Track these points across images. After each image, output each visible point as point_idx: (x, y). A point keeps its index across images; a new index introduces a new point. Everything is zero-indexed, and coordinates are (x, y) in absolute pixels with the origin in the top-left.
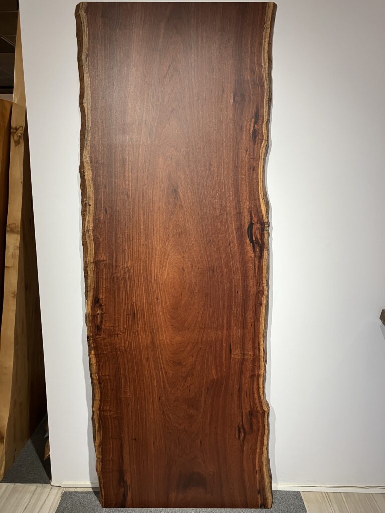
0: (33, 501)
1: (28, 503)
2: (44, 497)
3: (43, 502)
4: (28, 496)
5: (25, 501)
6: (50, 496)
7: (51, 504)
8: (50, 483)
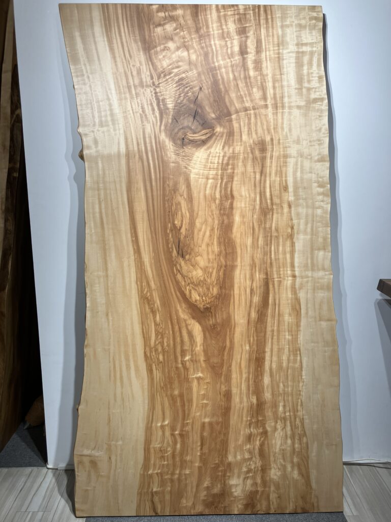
0: (28, 484)
1: (24, 486)
2: (40, 480)
3: (40, 483)
4: (23, 479)
5: (20, 484)
6: (46, 479)
7: (47, 486)
8: (46, 466)
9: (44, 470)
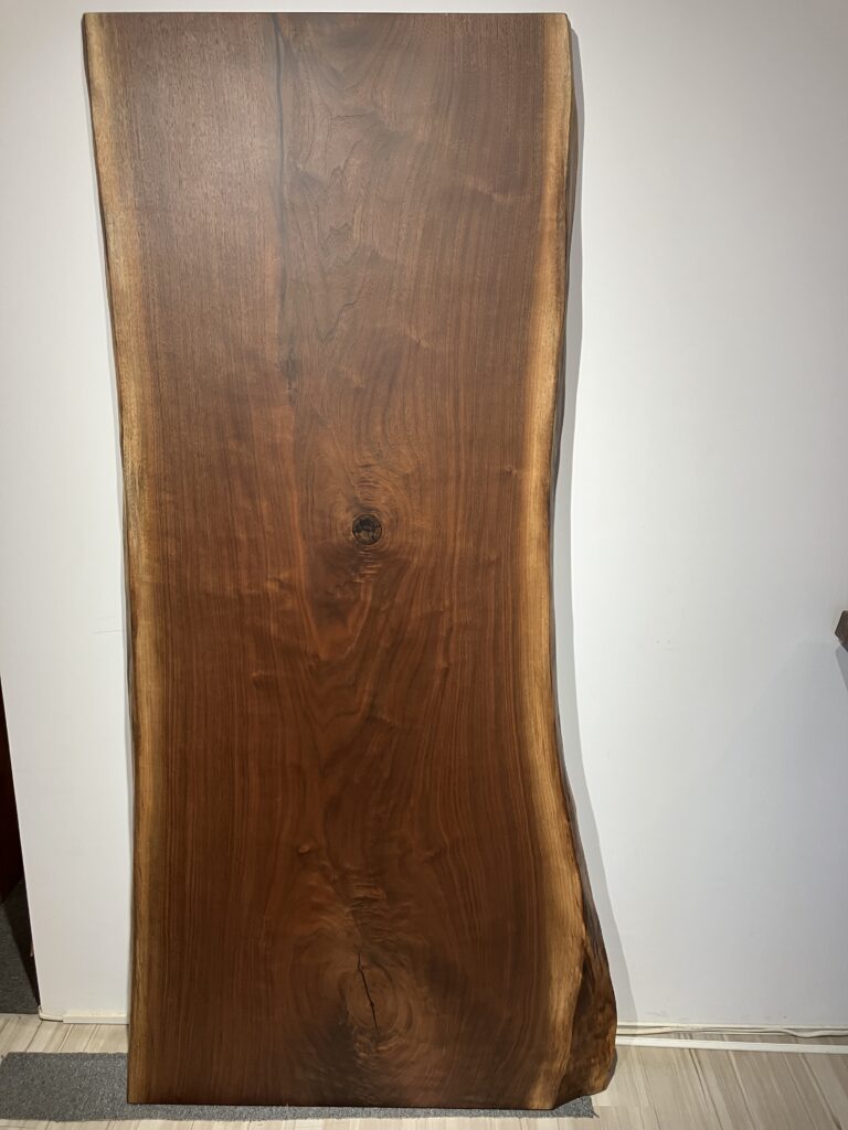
8: (37, 1013)
9: (33, 1021)
